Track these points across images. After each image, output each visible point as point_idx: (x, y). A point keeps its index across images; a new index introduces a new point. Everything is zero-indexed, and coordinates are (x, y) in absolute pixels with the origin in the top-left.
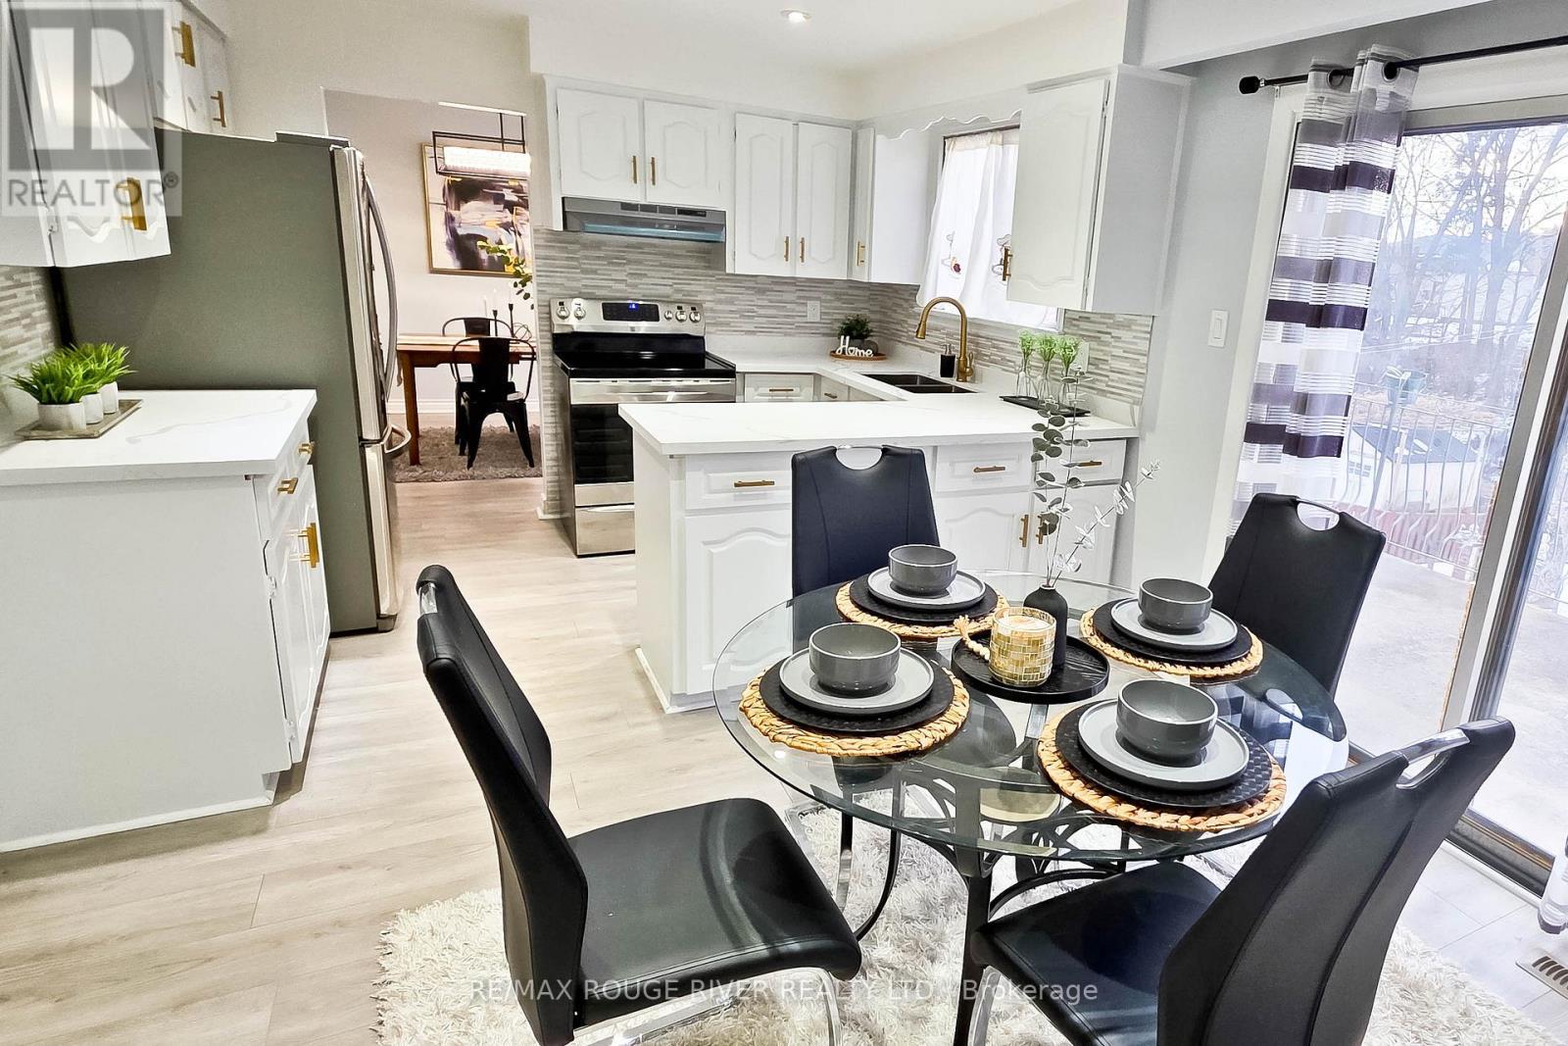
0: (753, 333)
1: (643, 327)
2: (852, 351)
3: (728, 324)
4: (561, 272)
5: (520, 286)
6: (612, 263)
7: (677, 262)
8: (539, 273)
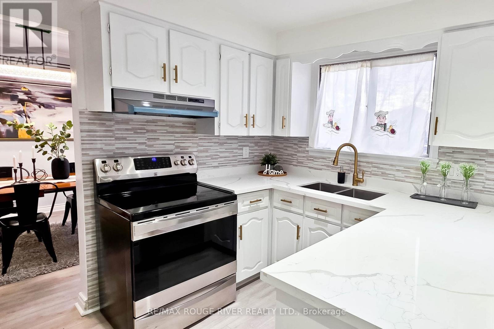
0: (217, 167)
1: (161, 172)
2: (272, 172)
3: (205, 164)
4: (101, 140)
5: (39, 147)
6: (138, 133)
7: (178, 130)
8: (83, 142)
